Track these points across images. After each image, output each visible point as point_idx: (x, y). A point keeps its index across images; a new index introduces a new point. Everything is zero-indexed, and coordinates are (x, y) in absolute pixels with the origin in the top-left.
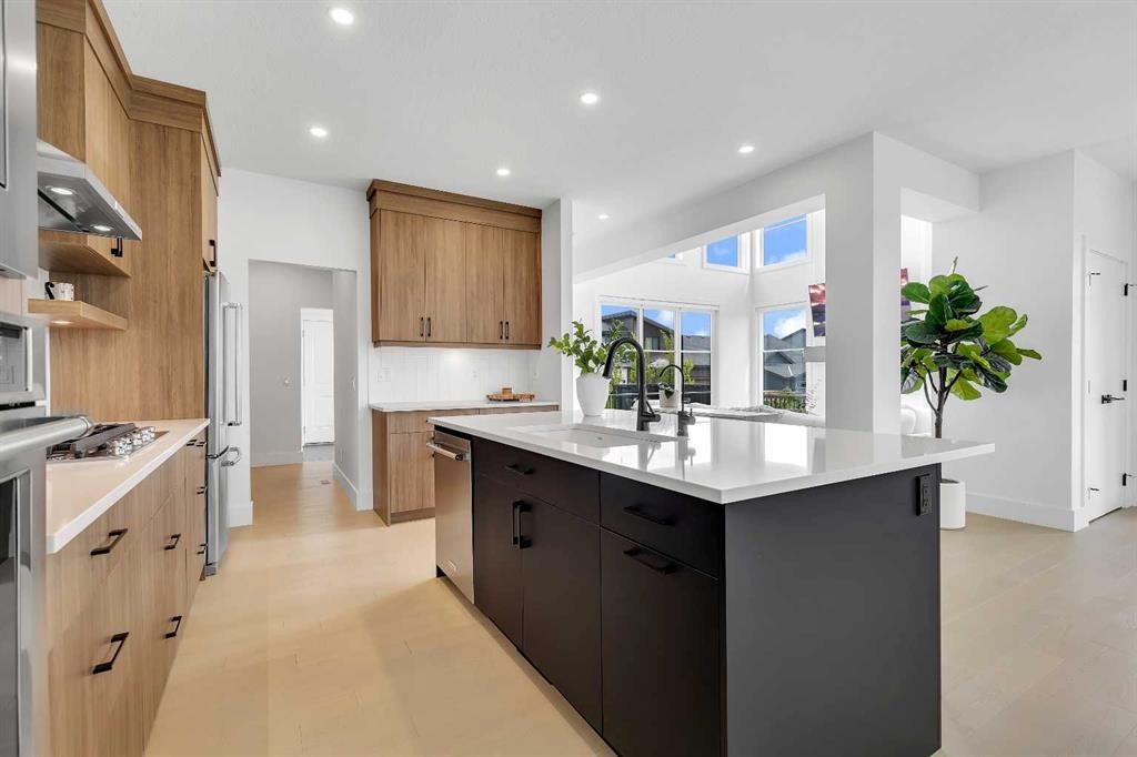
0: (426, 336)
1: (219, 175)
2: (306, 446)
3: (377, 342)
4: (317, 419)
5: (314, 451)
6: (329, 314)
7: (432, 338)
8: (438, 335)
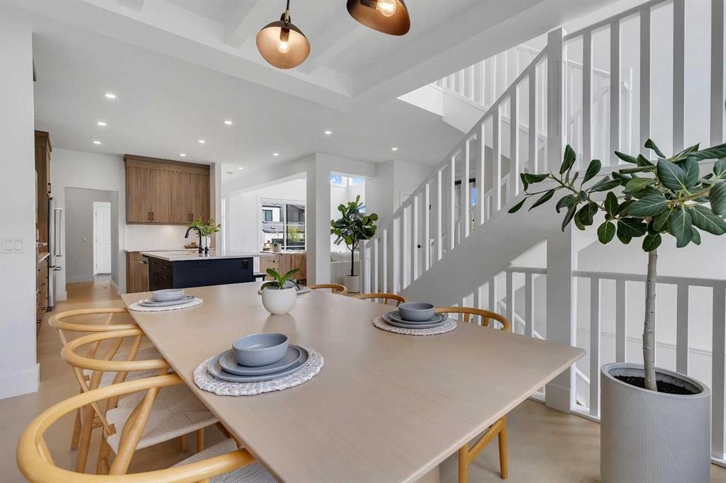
0: (151, 220)
1: (51, 151)
2: (98, 275)
3: (128, 222)
4: (102, 261)
5: (101, 278)
6: (109, 204)
7: (154, 221)
8: (157, 219)
